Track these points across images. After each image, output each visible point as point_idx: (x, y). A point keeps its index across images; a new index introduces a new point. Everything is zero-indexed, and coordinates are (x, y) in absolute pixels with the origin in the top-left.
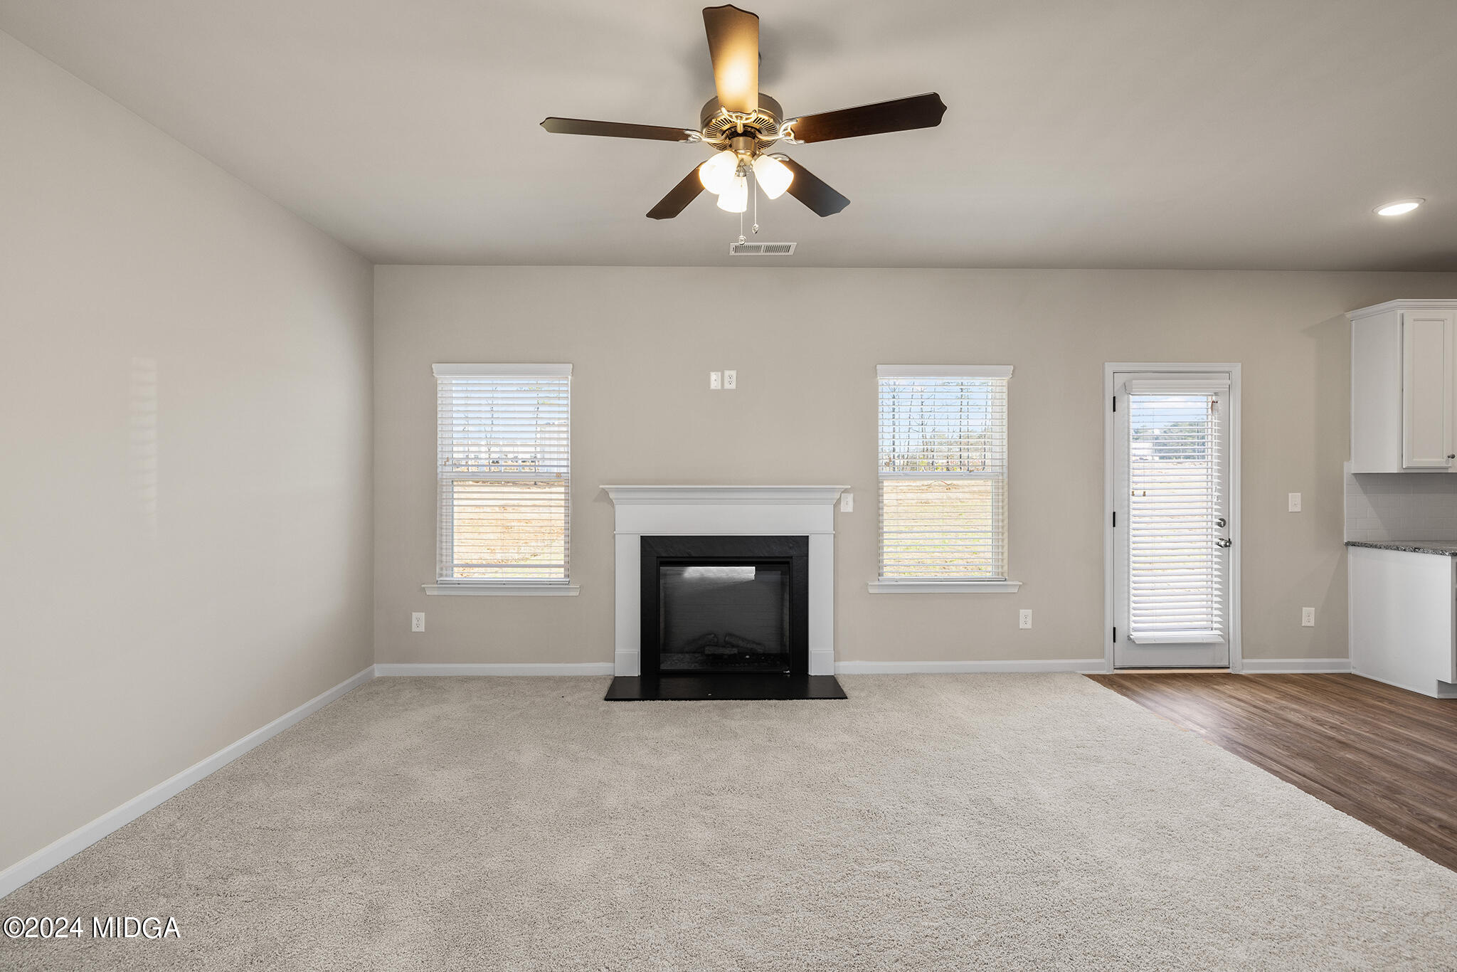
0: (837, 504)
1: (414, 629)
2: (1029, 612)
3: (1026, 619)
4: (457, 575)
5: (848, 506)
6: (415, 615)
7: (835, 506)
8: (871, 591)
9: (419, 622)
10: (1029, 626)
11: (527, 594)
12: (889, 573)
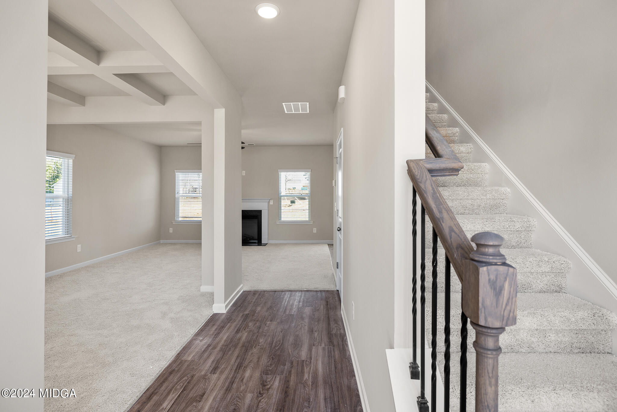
0: (269, 202)
1: (170, 232)
2: (316, 229)
3: (315, 230)
4: (180, 219)
5: (271, 203)
6: (170, 229)
7: (268, 203)
8: (277, 223)
9: (171, 230)
10: (316, 232)
11: (188, 224)
12: (283, 219)
